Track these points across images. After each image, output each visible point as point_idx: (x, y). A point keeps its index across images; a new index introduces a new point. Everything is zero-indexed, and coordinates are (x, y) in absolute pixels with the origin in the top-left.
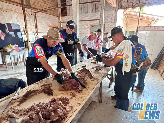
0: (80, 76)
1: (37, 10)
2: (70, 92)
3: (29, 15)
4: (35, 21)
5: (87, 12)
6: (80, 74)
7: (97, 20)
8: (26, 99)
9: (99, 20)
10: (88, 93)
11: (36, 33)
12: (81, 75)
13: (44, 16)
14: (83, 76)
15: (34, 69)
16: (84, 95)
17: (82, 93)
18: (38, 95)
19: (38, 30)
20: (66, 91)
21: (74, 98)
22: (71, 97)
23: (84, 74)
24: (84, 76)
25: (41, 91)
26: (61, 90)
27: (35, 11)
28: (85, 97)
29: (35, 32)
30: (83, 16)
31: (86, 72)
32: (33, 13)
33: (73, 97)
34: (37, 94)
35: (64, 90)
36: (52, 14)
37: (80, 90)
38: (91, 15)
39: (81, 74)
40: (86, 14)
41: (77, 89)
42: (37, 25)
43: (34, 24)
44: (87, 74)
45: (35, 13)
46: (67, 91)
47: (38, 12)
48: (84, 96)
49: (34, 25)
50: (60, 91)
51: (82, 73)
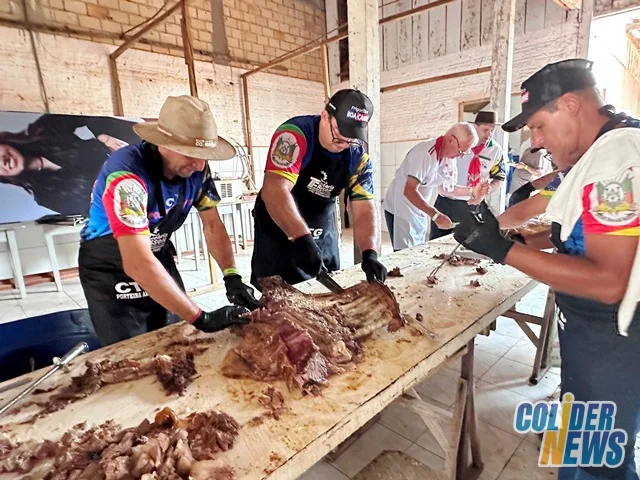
0: (343, 316)
1: (252, 66)
2: (266, 386)
3: (222, 85)
4: (242, 105)
5: (442, 50)
6: (349, 306)
7: (478, 71)
8: (78, 395)
9: (489, 68)
10: (353, 407)
11: (246, 149)
12: (350, 309)
13: (276, 84)
14: (358, 316)
15: (118, 287)
16: (325, 411)
17: (318, 399)
18: (128, 385)
19: (253, 138)
20: (249, 381)
21: (269, 422)
22: (258, 412)
23: (366, 304)
24: (361, 315)
25: (148, 370)
26: (230, 371)
27: (244, 71)
28: (324, 423)
29: (243, 144)
30: (427, 66)
31: (376, 295)
32: (235, 80)
33: (268, 415)
34: (126, 381)
35: (244, 373)
36: (304, 75)
37: (311, 382)
38: (461, 60)
39: (354, 304)
40: (439, 58)
41: (298, 373)
42: (248, 118)
43: (240, 115)
44: (381, 306)
45: (244, 76)
46: (258, 380)
47: (252, 72)
48: (323, 417)
49: (240, 120)
50: (227, 376)
51: (360, 300)
